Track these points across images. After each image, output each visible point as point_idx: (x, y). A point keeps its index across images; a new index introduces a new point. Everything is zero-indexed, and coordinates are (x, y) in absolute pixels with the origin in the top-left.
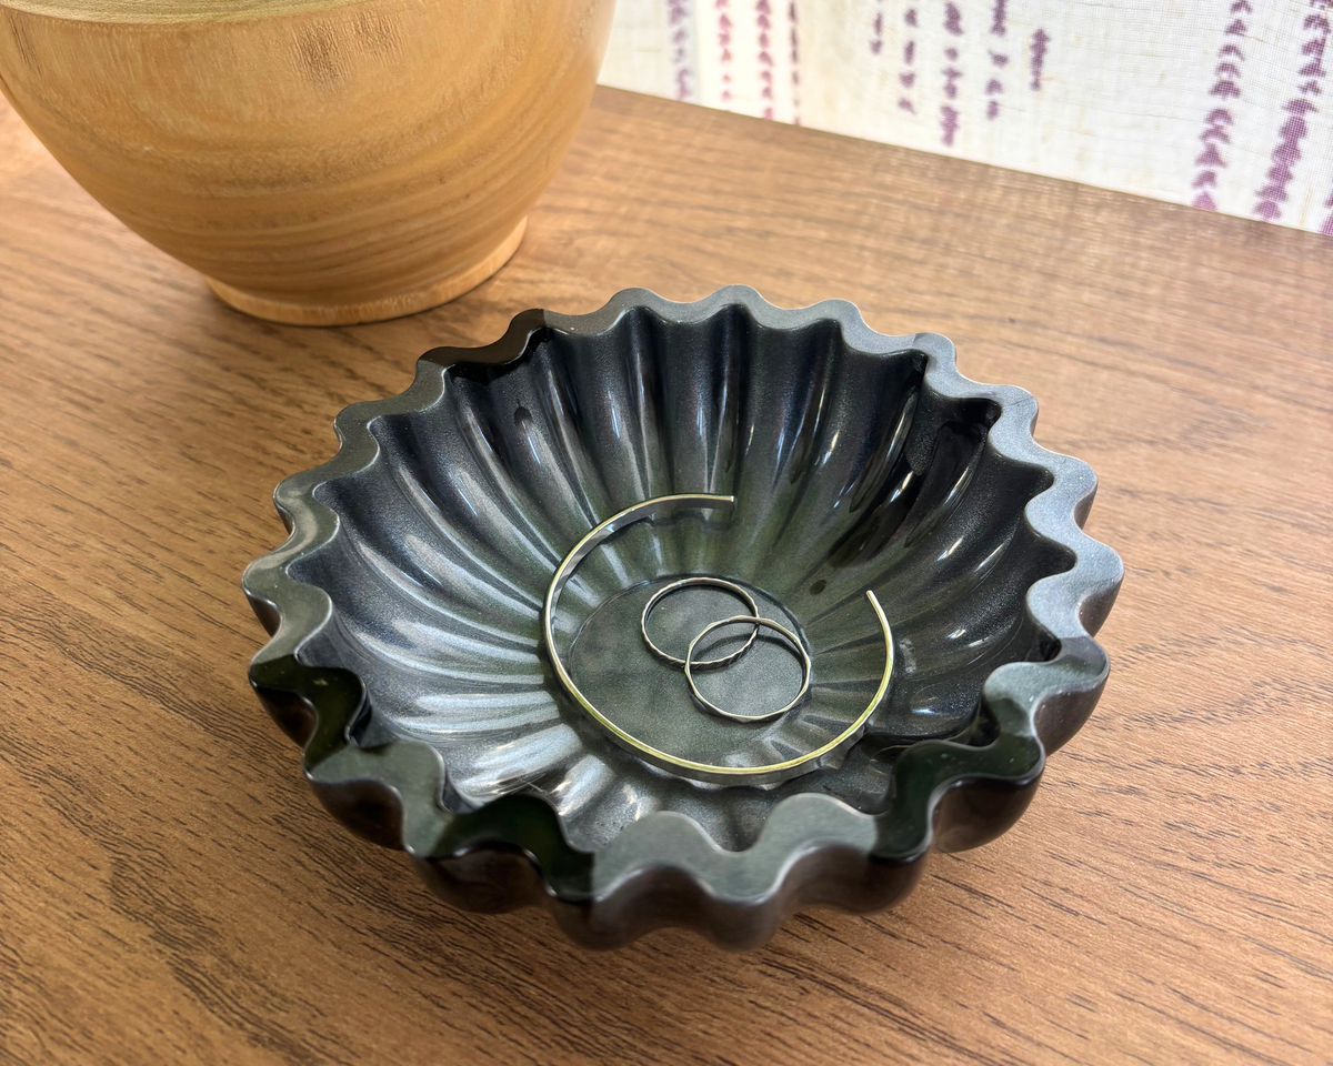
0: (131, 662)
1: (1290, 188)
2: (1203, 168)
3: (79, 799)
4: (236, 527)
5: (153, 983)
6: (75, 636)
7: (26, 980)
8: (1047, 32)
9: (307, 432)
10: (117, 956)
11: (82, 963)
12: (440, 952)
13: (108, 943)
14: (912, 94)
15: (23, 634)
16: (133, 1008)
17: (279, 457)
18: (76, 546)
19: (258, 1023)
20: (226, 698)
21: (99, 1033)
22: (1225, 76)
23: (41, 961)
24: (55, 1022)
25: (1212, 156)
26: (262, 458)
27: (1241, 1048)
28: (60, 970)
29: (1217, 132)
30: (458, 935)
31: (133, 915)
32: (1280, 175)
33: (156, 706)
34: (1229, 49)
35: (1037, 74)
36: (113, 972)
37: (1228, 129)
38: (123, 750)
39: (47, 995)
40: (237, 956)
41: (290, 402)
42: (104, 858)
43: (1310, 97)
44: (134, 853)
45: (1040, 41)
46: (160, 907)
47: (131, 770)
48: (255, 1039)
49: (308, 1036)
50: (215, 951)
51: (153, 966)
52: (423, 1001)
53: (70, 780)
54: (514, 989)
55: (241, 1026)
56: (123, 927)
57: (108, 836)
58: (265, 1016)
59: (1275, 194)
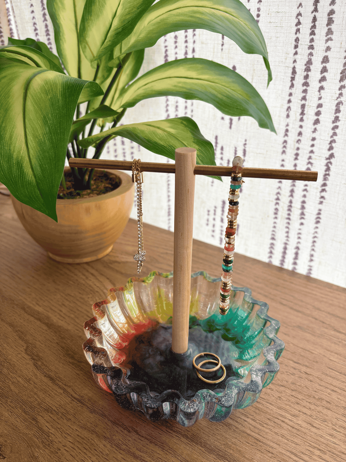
0: (37, 315)
1: (285, 260)
2: (270, 255)
3: (23, 335)
4: (61, 295)
5: (29, 365)
6: (27, 309)
7: (8, 362)
8: (239, 224)
9: (77, 280)
10: (24, 361)
11: (18, 361)
13: (23, 358)
14: (214, 234)
15: (18, 308)
16: (25, 369)
17: (71, 284)
18: (30, 294)
19: (46, 374)
20: (52, 322)
21: (18, 372)
22: (273, 236)
23: (11, 360)
24: (11, 369)
25: (271, 252)
28: (14, 361)
29: (272, 247)
31: (29, 355)
32: (284, 257)
33: (39, 322)
34: (273, 231)
35: (237, 232)
36: (23, 363)
37: (274, 247)
38: (32, 329)
39: (11, 365)
40: (45, 363)
42: (25, 345)
43: (287, 242)
44: (30, 345)
45: (238, 226)
46: (33, 354)
47: (33, 332)
48: (45, 376)
49: (55, 377)
50: (41, 362)
51: (30, 363)
52: (76, 374)
53: (21, 332)
55: (43, 374)
56: (26, 356)
57: (26, 342)
58: (48, 373)
59: (283, 261)
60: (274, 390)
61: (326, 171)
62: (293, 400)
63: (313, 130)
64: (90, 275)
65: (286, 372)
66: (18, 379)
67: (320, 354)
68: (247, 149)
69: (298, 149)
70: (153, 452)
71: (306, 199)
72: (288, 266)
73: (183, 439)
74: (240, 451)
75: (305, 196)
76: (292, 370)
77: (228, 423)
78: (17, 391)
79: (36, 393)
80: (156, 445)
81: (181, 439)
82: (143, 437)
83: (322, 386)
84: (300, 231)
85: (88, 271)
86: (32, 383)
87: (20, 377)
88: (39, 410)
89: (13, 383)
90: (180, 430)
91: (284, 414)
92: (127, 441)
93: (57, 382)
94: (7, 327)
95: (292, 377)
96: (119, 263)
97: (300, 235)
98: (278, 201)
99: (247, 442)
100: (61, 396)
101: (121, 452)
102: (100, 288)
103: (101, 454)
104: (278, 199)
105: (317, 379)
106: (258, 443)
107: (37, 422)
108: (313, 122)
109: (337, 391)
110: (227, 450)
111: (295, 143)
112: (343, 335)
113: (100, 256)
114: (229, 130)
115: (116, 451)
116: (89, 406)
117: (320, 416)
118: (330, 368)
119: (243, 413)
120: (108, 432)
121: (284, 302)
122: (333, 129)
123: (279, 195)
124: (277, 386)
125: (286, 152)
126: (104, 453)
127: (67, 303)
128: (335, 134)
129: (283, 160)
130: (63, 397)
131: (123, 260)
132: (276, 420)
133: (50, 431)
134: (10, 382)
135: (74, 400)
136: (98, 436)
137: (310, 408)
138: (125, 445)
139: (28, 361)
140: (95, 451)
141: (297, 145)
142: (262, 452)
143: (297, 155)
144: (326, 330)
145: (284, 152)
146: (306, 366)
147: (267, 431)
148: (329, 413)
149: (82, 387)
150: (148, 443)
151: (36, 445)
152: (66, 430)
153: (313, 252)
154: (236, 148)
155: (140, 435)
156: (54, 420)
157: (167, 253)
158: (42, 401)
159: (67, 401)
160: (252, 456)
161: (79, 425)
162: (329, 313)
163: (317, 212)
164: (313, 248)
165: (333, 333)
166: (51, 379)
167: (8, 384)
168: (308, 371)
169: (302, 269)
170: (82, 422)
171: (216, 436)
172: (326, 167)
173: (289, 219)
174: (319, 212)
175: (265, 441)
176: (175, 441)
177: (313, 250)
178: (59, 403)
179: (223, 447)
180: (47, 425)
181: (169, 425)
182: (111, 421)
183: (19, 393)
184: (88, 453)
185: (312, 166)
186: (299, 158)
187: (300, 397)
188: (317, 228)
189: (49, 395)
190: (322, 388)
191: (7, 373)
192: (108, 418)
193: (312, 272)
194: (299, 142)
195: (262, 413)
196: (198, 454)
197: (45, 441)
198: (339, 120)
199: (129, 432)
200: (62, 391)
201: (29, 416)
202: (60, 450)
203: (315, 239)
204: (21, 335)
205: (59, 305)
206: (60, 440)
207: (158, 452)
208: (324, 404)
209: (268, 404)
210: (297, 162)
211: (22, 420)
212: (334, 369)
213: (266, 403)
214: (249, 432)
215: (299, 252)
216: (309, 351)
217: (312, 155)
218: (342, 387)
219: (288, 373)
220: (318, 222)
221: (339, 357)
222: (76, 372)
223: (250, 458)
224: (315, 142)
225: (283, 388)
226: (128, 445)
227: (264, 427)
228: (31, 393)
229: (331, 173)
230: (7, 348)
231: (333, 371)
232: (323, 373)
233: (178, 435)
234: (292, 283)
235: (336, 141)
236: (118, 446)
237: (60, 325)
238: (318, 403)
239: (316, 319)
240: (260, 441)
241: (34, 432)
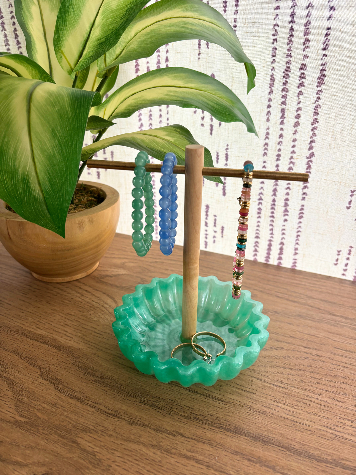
0: (41, 339)
1: (271, 256)
2: (254, 253)
3: (32, 361)
4: (59, 315)
5: (50, 390)
6: (28, 334)
7: (25, 391)
8: (224, 226)
9: (72, 298)
10: (43, 386)
11: (36, 388)
12: (105, 383)
13: (41, 384)
15: (18, 334)
16: (47, 394)
17: (67, 303)
18: (27, 319)
19: (71, 395)
20: (60, 344)
21: (41, 398)
22: (257, 235)
23: (28, 388)
24: (32, 397)
25: (256, 250)
26: (63, 303)
27: (247, 391)
28: (32, 389)
29: (256, 246)
30: (108, 380)
31: (46, 380)
32: (269, 254)
33: (46, 346)
34: (257, 230)
35: (222, 234)
36: (42, 389)
37: (258, 245)
38: (40, 353)
39: (30, 393)
40: (66, 385)
41: (68, 293)
42: (39, 371)
43: (272, 239)
44: (45, 370)
45: (223, 228)
46: (51, 378)
47: (42, 356)
48: (71, 398)
49: (81, 397)
50: (62, 385)
51: (50, 387)
52: (102, 391)
53: (30, 358)
54: (119, 388)
55: (68, 396)
56: (44, 382)
57: (39, 367)
58: (73, 394)
59: (268, 258)
60: (295, 375)
61: (307, 169)
62: (314, 380)
63: (293, 132)
64: (85, 292)
65: (300, 357)
66: (43, 405)
67: (324, 337)
68: (229, 154)
69: (279, 150)
70: (203, 450)
71: (289, 197)
72: (274, 261)
73: (228, 433)
74: (282, 434)
75: (288, 194)
76: (305, 354)
77: (263, 411)
78: (46, 417)
79: (67, 415)
80: (204, 443)
81: (225, 433)
82: (189, 438)
83: (334, 364)
84: (284, 228)
85: (81, 288)
86: (60, 407)
87: (44, 403)
88: (76, 432)
89: (39, 410)
90: (222, 426)
91: (309, 394)
92: (175, 445)
93: (86, 401)
94: (12, 355)
95: (307, 360)
96: (111, 277)
97: (284, 231)
98: (261, 201)
99: (285, 425)
100: (94, 414)
101: (173, 456)
102: (99, 304)
103: (154, 462)
104: (261, 199)
105: (329, 359)
106: (295, 423)
107: (78, 444)
108: (294, 124)
109: (348, 367)
110: (270, 435)
111: (277, 145)
112: (338, 317)
113: (90, 271)
114: (210, 136)
115: (168, 457)
116: (127, 419)
117: (340, 390)
118: (336, 348)
119: (274, 399)
120: (153, 440)
121: (280, 295)
122: (312, 130)
123: (261, 195)
124: (296, 371)
125: (268, 154)
126: (156, 460)
127: (69, 323)
128: (314, 135)
129: (265, 162)
130: (96, 415)
131: (114, 273)
132: (305, 401)
133: (95, 450)
134: (35, 410)
135: (109, 415)
136: (145, 445)
137: (330, 386)
138: (174, 448)
139: (47, 387)
140: (147, 460)
141: (279, 147)
142: (301, 432)
143: (279, 156)
144: (323, 315)
145: (265, 154)
146: (316, 349)
147: (300, 412)
148: (347, 387)
149: (114, 402)
150: (196, 442)
151: (85, 466)
152: (111, 446)
153: (297, 246)
154: (218, 153)
155: (185, 437)
156: (95, 439)
157: (156, 262)
158: (76, 423)
159: (102, 418)
160: (294, 437)
161: (122, 439)
162: (321, 300)
163: (300, 208)
164: (297, 241)
165: (329, 316)
166: (78, 399)
167: (34, 412)
168: (319, 353)
169: (287, 263)
170: (124, 435)
171: (256, 425)
172: (307, 166)
173: (273, 217)
174: (302, 207)
175: (301, 421)
176: (220, 436)
177: (297, 244)
178: (95, 422)
179: (265, 433)
180: (90, 444)
181: (210, 422)
182: (153, 429)
183: (48, 419)
184: (140, 464)
185: (294, 165)
186: (280, 158)
187: (319, 377)
188: (300, 222)
189: (82, 416)
190: (335, 366)
191: (29, 402)
192: (149, 427)
193: (296, 265)
194: (281, 143)
195: (290, 397)
196: (245, 444)
197: (93, 461)
198: (318, 122)
199: (175, 436)
200: (94, 410)
201: (68, 440)
202: (111, 466)
203: (299, 233)
204: (31, 361)
205: (62, 325)
206: (108, 457)
207: (208, 449)
208: (341, 380)
209: (293, 388)
210: (278, 162)
211: (61, 445)
212: (340, 348)
213: (291, 388)
214: (284, 415)
215: (284, 247)
216: (314, 336)
217: (293, 155)
218: (352, 363)
219: (302, 358)
220: (301, 217)
221: (341, 337)
222: (102, 389)
223: (293, 439)
224: (295, 143)
225: (302, 371)
226: (177, 449)
227: (296, 408)
228: (62, 417)
229: (312, 171)
230: (20, 376)
231: (340, 350)
232: (332, 353)
233: (221, 430)
234: (281, 277)
235: (316, 141)
236: (168, 451)
237: (69, 345)
238: (335, 380)
239: (312, 307)
240: (296, 422)
241: (79, 455)
